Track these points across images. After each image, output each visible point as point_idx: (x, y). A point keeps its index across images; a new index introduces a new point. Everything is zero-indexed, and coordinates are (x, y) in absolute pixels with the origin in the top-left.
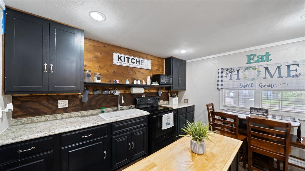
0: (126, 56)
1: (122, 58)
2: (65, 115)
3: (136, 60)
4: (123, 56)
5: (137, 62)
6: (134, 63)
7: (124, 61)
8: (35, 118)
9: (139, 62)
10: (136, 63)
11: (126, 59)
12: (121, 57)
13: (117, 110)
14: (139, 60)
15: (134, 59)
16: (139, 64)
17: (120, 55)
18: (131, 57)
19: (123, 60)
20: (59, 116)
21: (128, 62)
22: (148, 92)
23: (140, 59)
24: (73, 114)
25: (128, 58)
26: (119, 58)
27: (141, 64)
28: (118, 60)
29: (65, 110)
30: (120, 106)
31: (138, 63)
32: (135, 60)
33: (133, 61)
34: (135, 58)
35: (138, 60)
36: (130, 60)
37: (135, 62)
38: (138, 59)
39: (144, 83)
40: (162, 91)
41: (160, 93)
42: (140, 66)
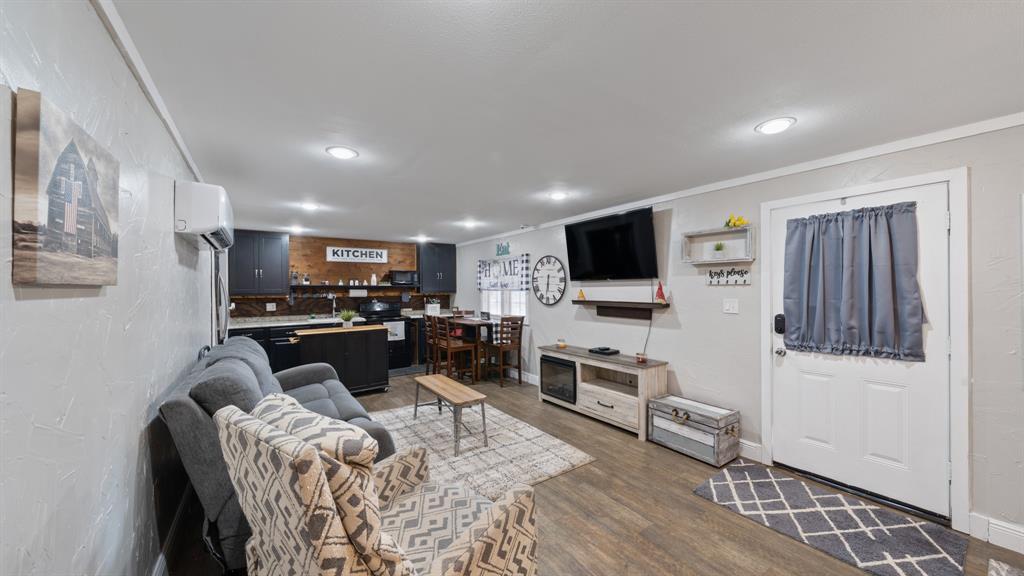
0: (344, 249)
1: (339, 253)
2: (271, 316)
4: (341, 249)
5: (362, 254)
9: (366, 254)
13: (332, 317)
18: (353, 250)
20: (265, 317)
23: (368, 250)
24: (275, 317)
25: (348, 252)
26: (335, 253)
29: (272, 314)
30: (335, 311)
33: (356, 254)
38: (364, 251)
39: (365, 283)
40: (411, 294)
41: (406, 297)
42: (368, 260)
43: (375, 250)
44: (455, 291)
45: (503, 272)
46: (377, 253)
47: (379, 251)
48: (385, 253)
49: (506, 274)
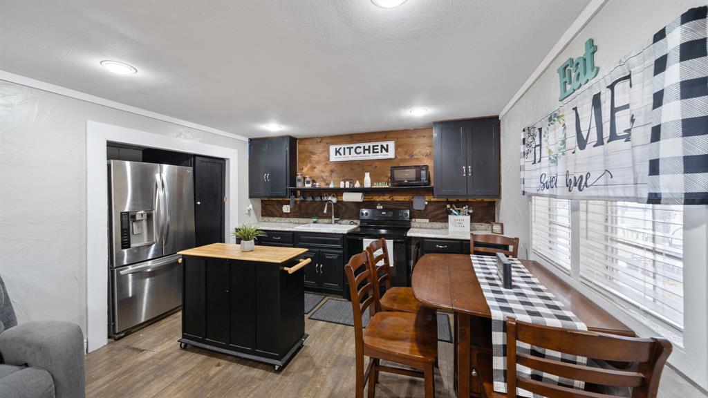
0: (346, 146)
1: (342, 151)
2: (287, 220)
3: (364, 147)
4: (343, 146)
5: (365, 150)
6: (360, 153)
7: (344, 154)
8: (271, 219)
9: (369, 150)
10: (364, 153)
11: (347, 151)
12: (340, 148)
13: (331, 223)
14: (369, 147)
15: (360, 147)
16: (369, 153)
17: (338, 147)
18: (355, 146)
19: (342, 153)
20: (283, 219)
21: (350, 154)
22: (389, 200)
23: (371, 144)
24: (292, 220)
25: (350, 148)
26: (337, 152)
27: (374, 152)
28: (336, 155)
29: (287, 215)
30: (335, 217)
31: (367, 152)
32: (362, 148)
33: (358, 150)
34: (362, 145)
35: (367, 148)
36: (353, 150)
37: (362, 151)
38: (367, 146)
39: (357, 185)
40: (427, 198)
41: (420, 203)
42: (371, 156)
43: (379, 144)
44: (499, 196)
45: (572, 141)
46: (382, 147)
47: (385, 144)
48: (391, 145)
49: (582, 143)
